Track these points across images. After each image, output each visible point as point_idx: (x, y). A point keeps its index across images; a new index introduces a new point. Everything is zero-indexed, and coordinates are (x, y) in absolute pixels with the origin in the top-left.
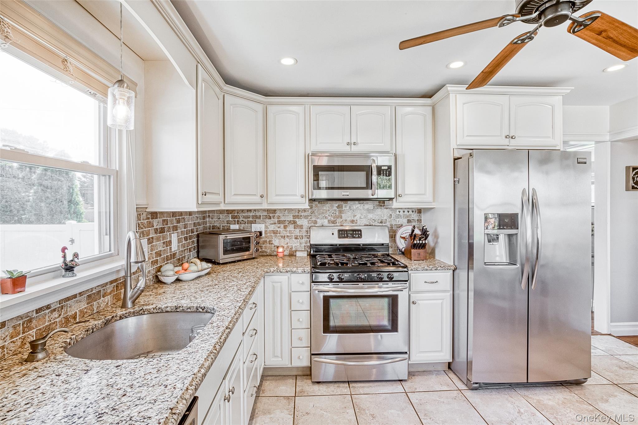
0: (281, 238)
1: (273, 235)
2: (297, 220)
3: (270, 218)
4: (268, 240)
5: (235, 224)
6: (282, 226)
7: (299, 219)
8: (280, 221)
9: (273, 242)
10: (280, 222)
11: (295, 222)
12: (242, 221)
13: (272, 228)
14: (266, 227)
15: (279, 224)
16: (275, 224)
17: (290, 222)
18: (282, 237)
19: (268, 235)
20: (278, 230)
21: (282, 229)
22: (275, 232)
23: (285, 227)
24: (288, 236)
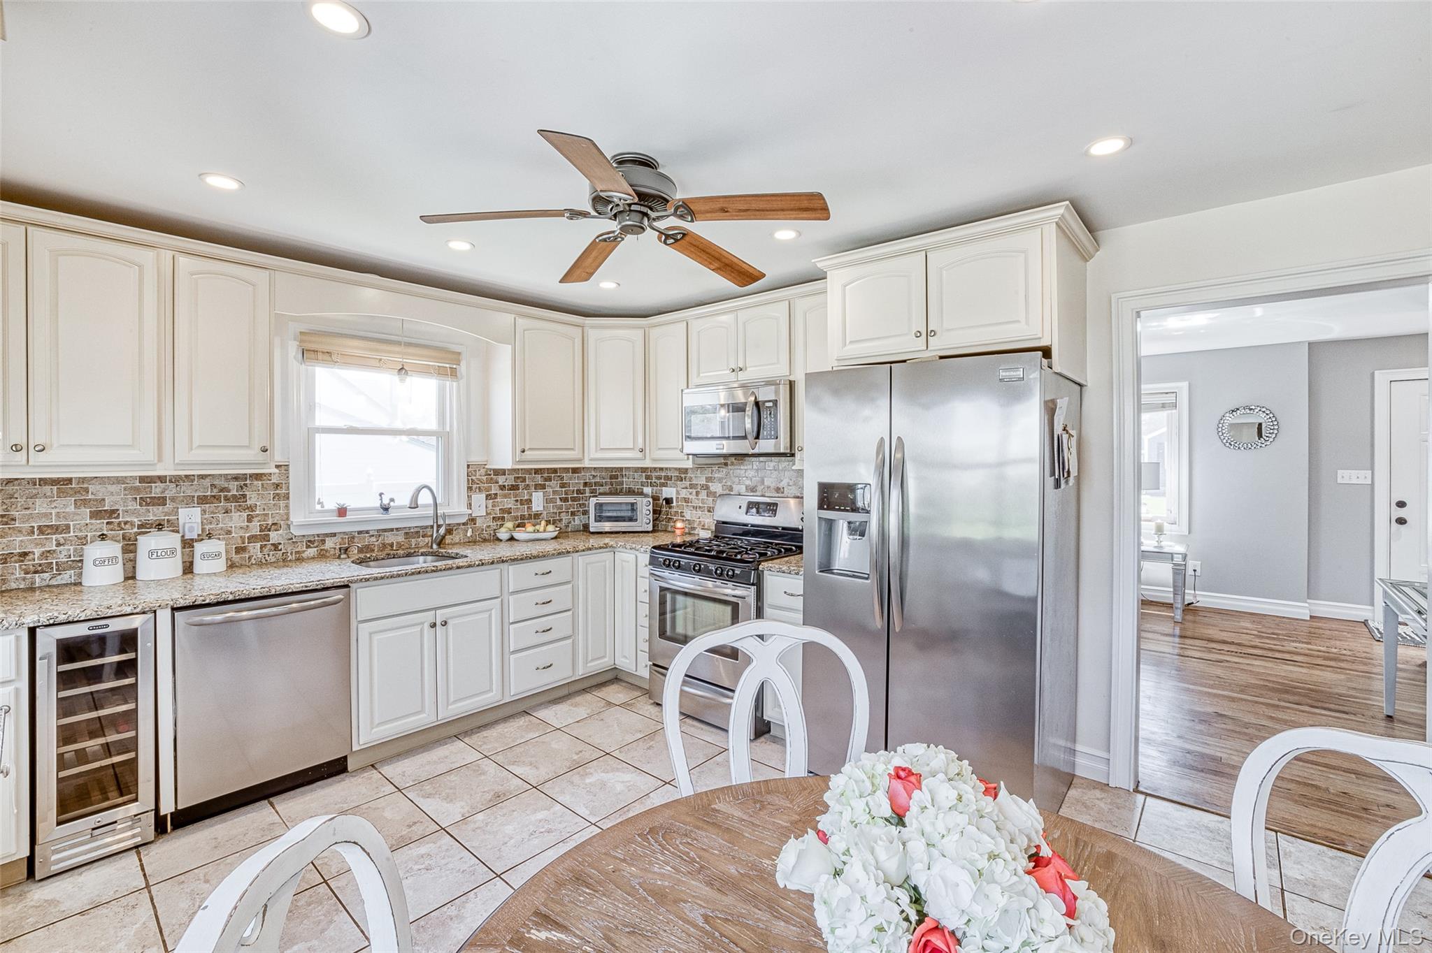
0: (692, 509)
1: (685, 504)
2: (710, 484)
3: (682, 480)
4: (680, 511)
5: (648, 486)
6: (694, 491)
7: (712, 482)
8: (691, 484)
9: (685, 514)
10: (692, 486)
11: (707, 488)
12: (655, 482)
13: (684, 493)
14: (678, 493)
15: (691, 488)
16: (687, 488)
17: (703, 487)
18: (694, 508)
19: (680, 503)
20: (690, 497)
21: (693, 497)
22: (686, 500)
23: (697, 493)
24: (700, 507)
